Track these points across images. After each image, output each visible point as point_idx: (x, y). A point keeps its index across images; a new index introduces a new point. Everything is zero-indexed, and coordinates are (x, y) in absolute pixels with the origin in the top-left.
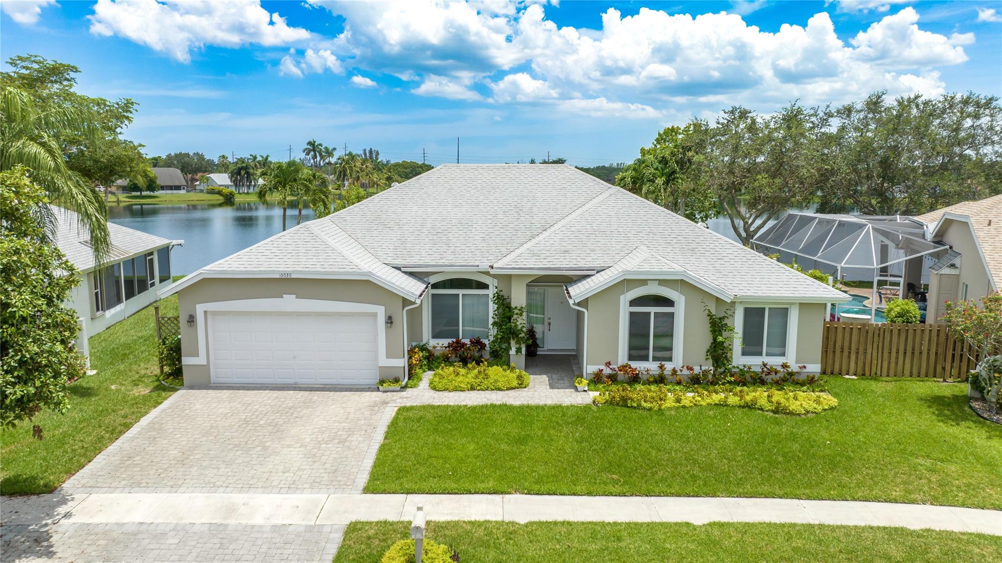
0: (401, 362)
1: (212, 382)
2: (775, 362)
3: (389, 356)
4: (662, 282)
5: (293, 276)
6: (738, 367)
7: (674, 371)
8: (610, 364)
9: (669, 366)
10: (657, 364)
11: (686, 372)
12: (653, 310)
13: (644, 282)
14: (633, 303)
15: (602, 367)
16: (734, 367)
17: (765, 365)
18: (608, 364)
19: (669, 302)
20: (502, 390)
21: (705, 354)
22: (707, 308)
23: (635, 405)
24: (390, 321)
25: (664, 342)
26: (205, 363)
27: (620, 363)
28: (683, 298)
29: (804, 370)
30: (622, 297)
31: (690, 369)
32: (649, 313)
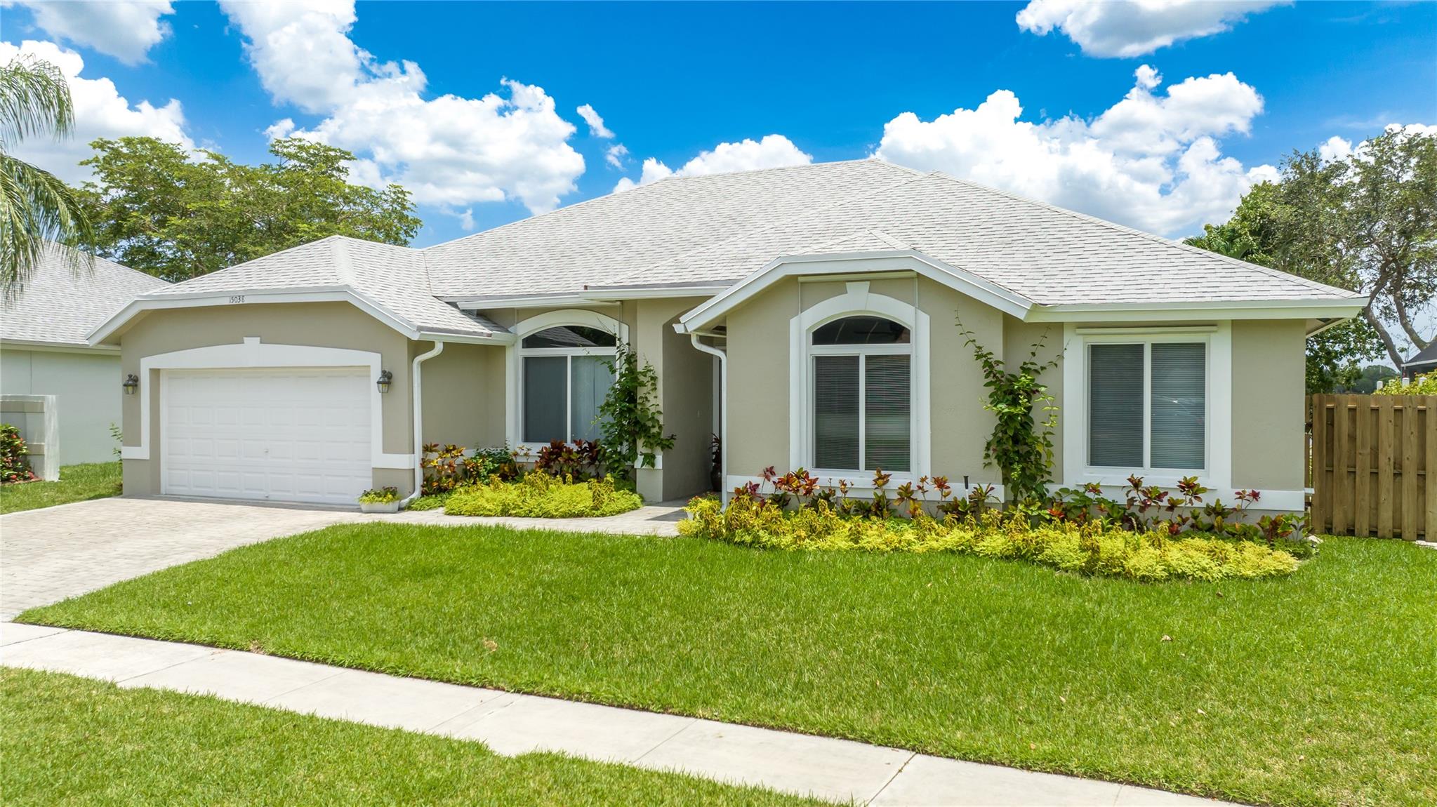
0: (409, 461)
1: (163, 491)
2: (1167, 479)
3: (387, 449)
4: (880, 281)
5: (248, 300)
6: (1076, 492)
7: (906, 493)
8: (773, 473)
9: (897, 480)
10: (873, 474)
11: (934, 494)
12: (862, 351)
13: (835, 283)
14: (824, 335)
15: (756, 480)
16: (1066, 491)
17: (1136, 484)
18: (770, 472)
19: (895, 332)
21: (984, 453)
22: (972, 337)
24: (387, 379)
25: (888, 427)
27: (793, 469)
28: (925, 319)
30: (794, 322)
31: (941, 484)
32: (855, 359)
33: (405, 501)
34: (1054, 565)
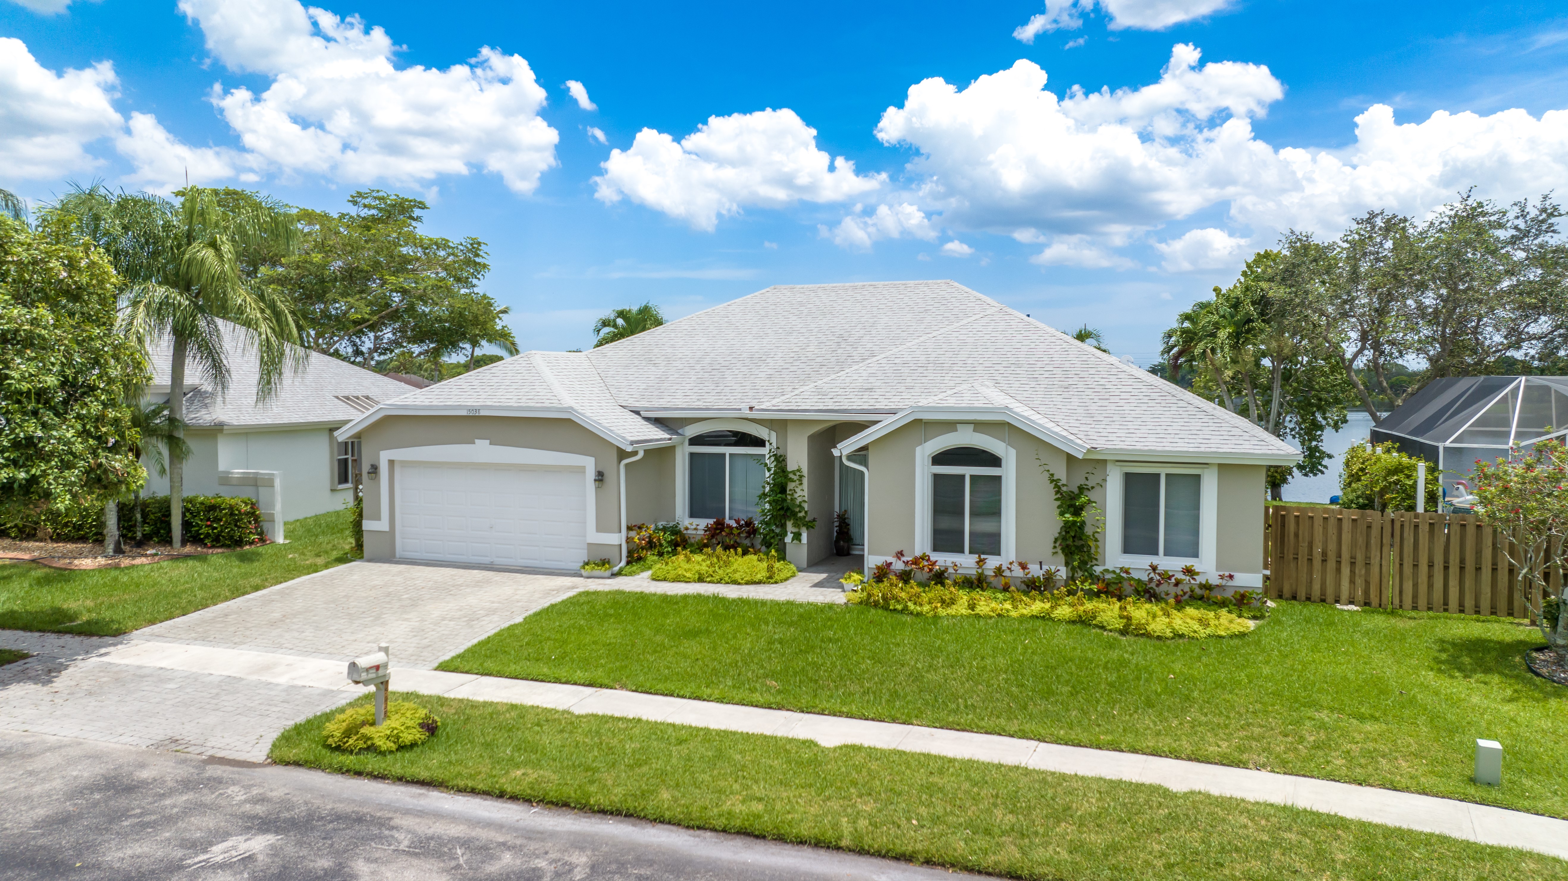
0: (616, 539)
1: (397, 555)
2: (1173, 564)
3: (600, 528)
4: (980, 426)
5: (483, 413)
6: (1114, 572)
7: (999, 571)
8: (902, 555)
9: (992, 562)
10: (975, 557)
11: (1018, 572)
12: (967, 471)
13: (950, 426)
14: (939, 459)
15: (890, 559)
16: (1107, 571)
17: (1154, 568)
18: (900, 554)
19: (994, 461)
20: (739, 584)
21: (1052, 545)
22: (1047, 468)
23: (899, 607)
24: (600, 477)
25: (985, 526)
26: (386, 528)
27: (918, 553)
28: (1012, 452)
29: (1230, 583)
30: (918, 450)
31: (1023, 567)
32: (962, 477)
33: (616, 569)
34: (1103, 628)
